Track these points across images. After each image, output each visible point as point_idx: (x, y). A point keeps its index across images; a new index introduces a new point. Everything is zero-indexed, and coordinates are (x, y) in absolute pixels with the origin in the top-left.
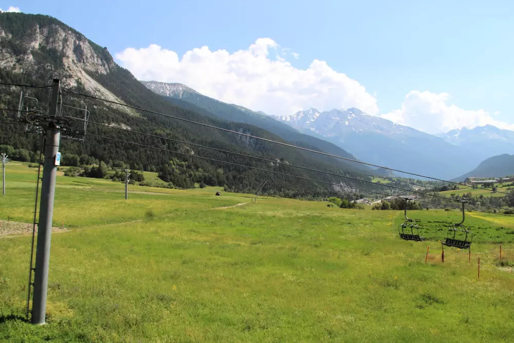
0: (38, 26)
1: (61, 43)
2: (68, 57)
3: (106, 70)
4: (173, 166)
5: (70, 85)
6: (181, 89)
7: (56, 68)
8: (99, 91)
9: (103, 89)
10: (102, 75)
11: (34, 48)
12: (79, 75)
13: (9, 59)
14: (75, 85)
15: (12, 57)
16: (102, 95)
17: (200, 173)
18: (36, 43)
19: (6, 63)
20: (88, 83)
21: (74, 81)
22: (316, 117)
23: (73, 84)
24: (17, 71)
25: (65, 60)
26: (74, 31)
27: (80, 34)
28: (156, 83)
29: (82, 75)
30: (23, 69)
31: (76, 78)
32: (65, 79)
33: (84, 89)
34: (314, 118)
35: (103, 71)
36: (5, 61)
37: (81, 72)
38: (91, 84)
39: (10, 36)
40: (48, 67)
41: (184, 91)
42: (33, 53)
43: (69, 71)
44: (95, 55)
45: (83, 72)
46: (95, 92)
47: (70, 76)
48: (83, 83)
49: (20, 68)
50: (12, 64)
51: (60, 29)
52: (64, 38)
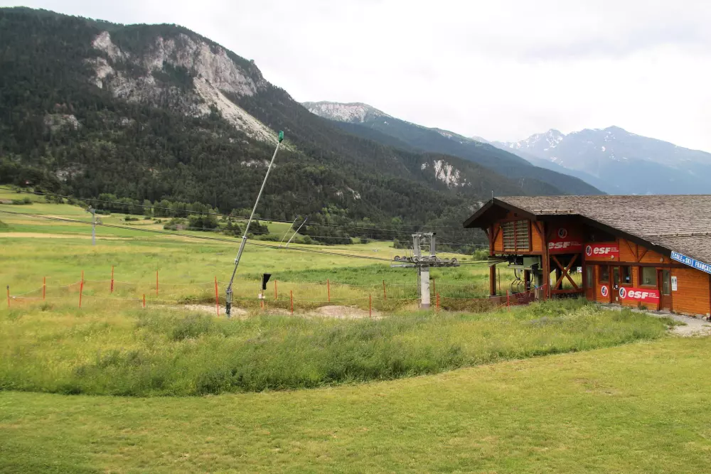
0: (162, 39)
1: (191, 59)
2: (200, 76)
3: (252, 90)
4: (328, 215)
5: (201, 112)
6: (362, 110)
7: (183, 92)
8: (240, 118)
9: (246, 116)
10: (246, 97)
11: (156, 67)
12: (215, 98)
13: (125, 85)
14: (209, 112)
15: (128, 81)
16: (245, 123)
17: (364, 223)
18: (159, 60)
19: (121, 90)
20: (226, 108)
21: (207, 107)
22: (558, 142)
23: (205, 110)
24: (135, 99)
25: (196, 80)
26: (208, 42)
27: (216, 44)
28: (326, 103)
29: (219, 99)
30: (142, 96)
31: (210, 103)
32: (194, 105)
33: (220, 116)
34: (555, 144)
35: (247, 91)
36: (120, 87)
37: (217, 94)
38: (230, 110)
39: (128, 55)
40: (172, 90)
41: (367, 113)
42: (156, 74)
43: (201, 95)
44: (237, 71)
45: (221, 95)
46: (235, 120)
47: (202, 101)
48: (219, 109)
49: (139, 95)
50: (128, 91)
51: (189, 40)
52: (195, 51)
